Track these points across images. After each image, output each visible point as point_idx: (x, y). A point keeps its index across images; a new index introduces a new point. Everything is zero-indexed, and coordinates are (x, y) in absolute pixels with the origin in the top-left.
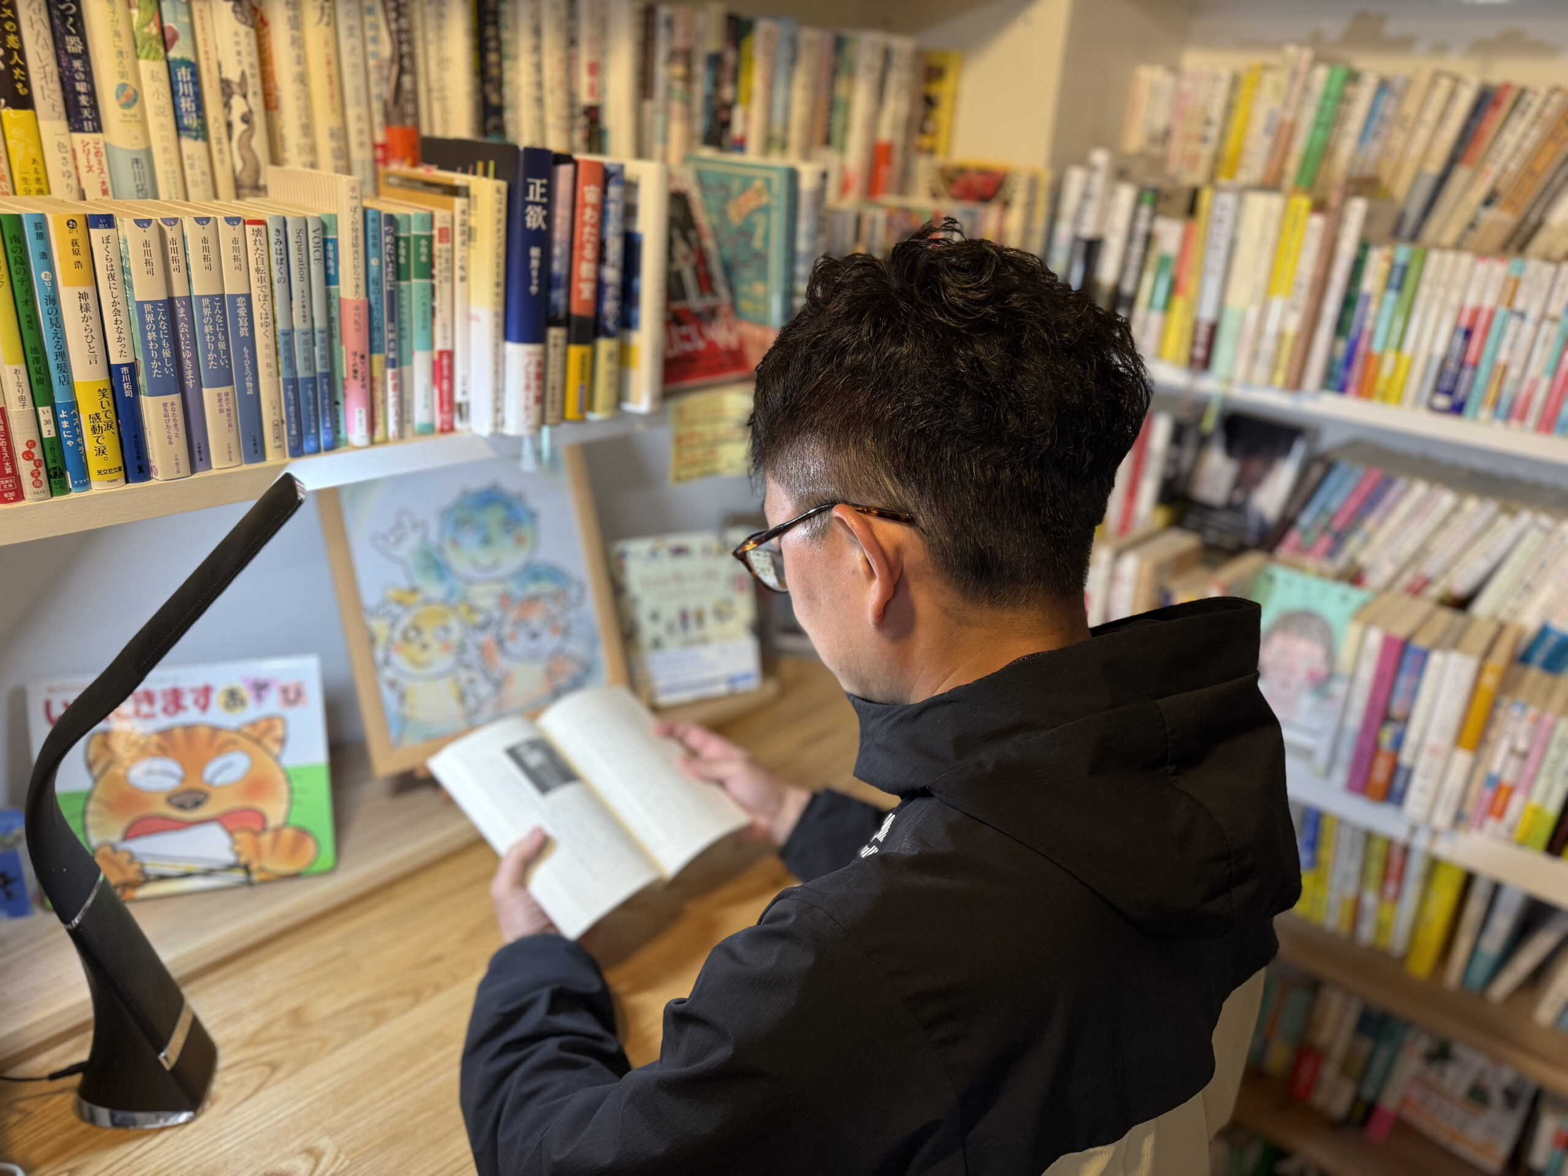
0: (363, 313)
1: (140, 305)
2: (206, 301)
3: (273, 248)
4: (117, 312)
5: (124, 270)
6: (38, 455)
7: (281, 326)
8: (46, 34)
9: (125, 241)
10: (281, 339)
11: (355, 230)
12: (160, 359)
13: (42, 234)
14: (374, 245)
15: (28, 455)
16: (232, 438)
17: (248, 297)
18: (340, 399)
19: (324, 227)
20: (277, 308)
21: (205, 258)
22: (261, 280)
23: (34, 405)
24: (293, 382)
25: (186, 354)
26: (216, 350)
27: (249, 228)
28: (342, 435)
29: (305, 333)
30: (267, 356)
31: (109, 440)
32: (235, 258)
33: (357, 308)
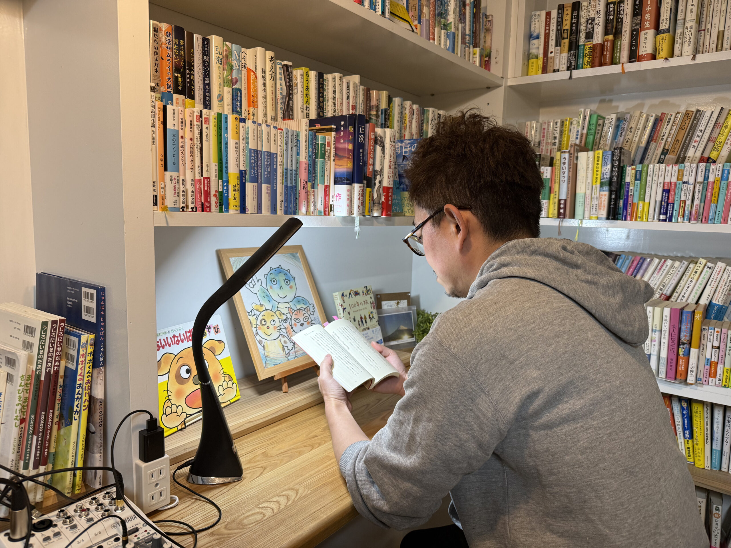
0: (307, 165)
1: (251, 150)
2: (266, 153)
3: (285, 139)
4: (244, 152)
5: (247, 138)
6: (218, 196)
7: (285, 166)
8: (202, 76)
9: (248, 128)
10: (285, 171)
11: (306, 137)
12: (254, 170)
13: (226, 122)
14: (311, 144)
15: (215, 196)
16: (269, 203)
17: (277, 154)
18: (297, 197)
19: (298, 135)
20: (284, 160)
21: (268, 139)
22: (281, 149)
23: (219, 179)
24: (286, 186)
25: (259, 171)
26: (268, 171)
27: (279, 131)
28: (297, 211)
29: (291, 170)
30: (280, 176)
31: (238, 195)
32: (275, 140)
33: (306, 164)
